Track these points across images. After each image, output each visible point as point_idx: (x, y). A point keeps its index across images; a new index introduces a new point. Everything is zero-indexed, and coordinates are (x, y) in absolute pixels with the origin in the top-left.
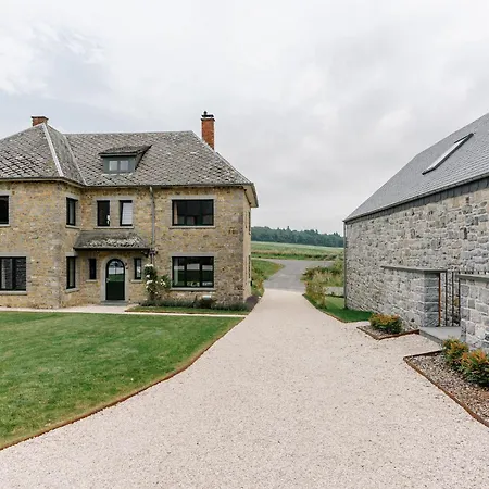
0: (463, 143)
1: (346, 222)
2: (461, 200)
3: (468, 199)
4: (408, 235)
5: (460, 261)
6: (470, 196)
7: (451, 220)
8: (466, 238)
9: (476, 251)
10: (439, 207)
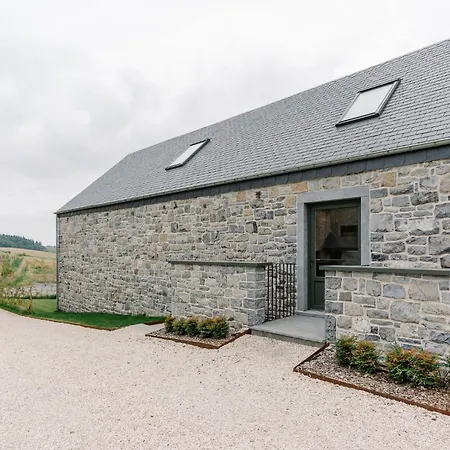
0: (203, 146)
1: (59, 215)
2: (250, 195)
3: (258, 194)
4: (167, 229)
5: (246, 254)
6: (262, 191)
7: (234, 214)
8: (256, 232)
9: (270, 244)
10: (216, 201)
